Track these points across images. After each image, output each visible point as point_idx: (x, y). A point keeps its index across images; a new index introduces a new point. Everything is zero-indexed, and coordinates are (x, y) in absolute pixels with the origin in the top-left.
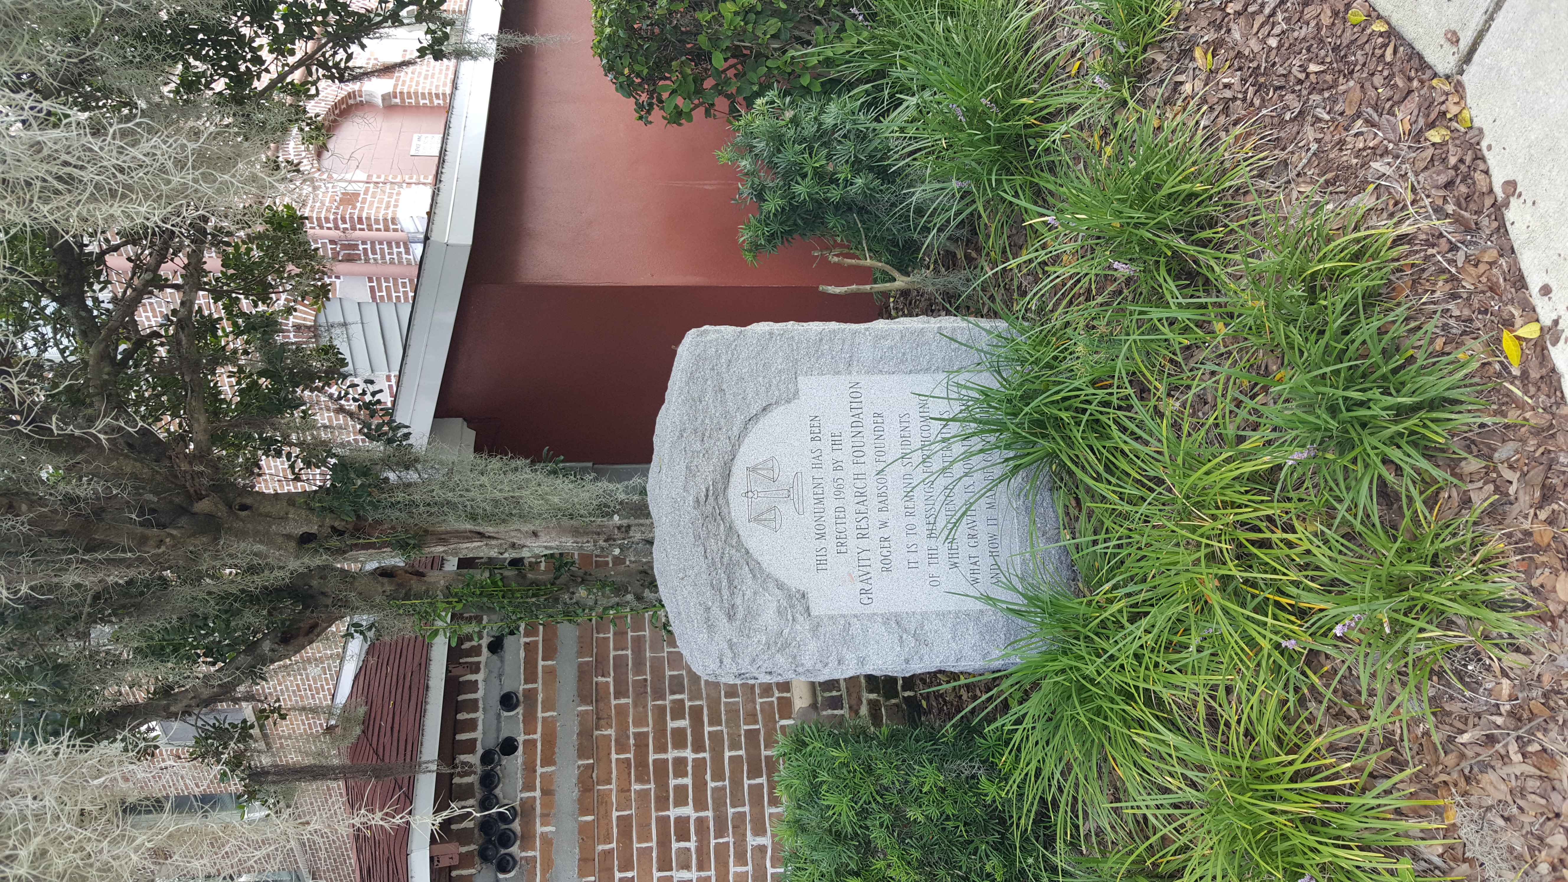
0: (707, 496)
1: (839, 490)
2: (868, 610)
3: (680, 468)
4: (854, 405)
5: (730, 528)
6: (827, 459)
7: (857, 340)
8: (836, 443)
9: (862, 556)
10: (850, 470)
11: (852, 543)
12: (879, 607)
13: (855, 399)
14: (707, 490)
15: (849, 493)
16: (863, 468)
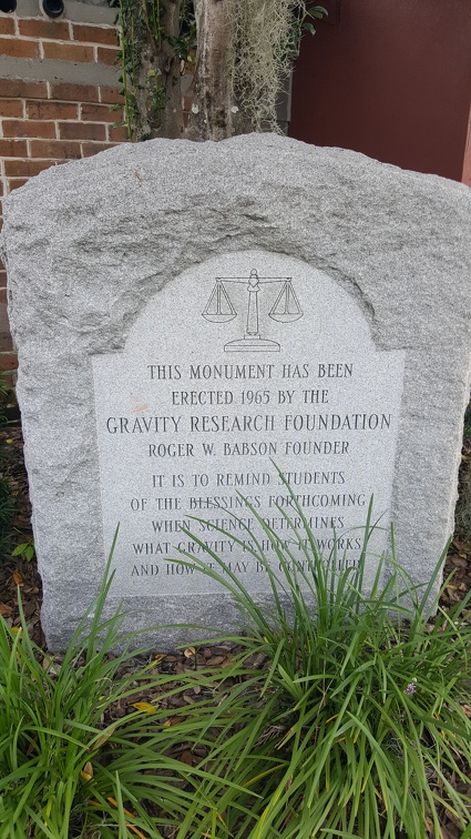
0: (255, 218)
1: (253, 397)
2: (100, 427)
3: (298, 178)
4: (360, 420)
5: (208, 252)
6: (294, 384)
7: (443, 426)
8: (315, 396)
9: (170, 423)
10: (279, 411)
11: (186, 411)
12: (105, 440)
13: (369, 421)
14: (263, 219)
15: (250, 409)
16: (279, 426)
